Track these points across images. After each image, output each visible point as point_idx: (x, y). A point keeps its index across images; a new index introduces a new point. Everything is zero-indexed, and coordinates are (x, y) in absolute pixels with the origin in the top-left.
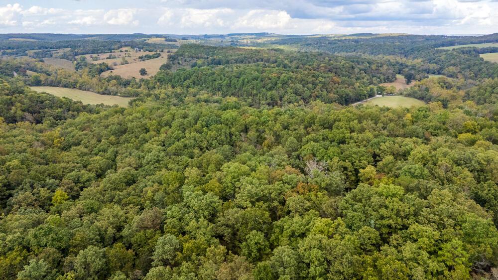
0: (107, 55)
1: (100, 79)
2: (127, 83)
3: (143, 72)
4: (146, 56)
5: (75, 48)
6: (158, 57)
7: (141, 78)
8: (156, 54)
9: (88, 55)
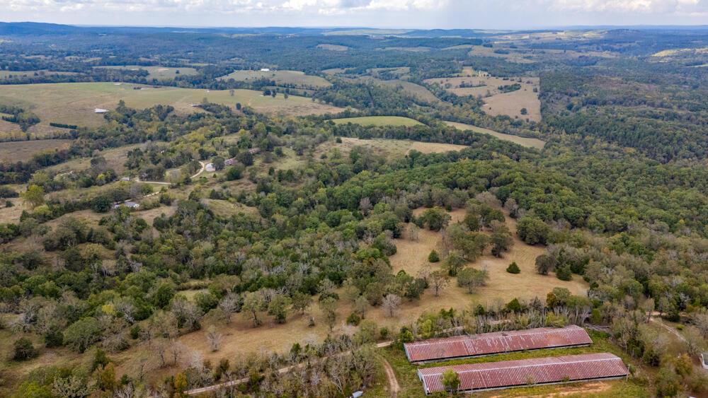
0: (458, 81)
1: (490, 117)
2: (518, 124)
3: (524, 112)
4: (506, 87)
5: (413, 68)
6: (519, 89)
7: (524, 117)
8: (516, 85)
9: (438, 80)
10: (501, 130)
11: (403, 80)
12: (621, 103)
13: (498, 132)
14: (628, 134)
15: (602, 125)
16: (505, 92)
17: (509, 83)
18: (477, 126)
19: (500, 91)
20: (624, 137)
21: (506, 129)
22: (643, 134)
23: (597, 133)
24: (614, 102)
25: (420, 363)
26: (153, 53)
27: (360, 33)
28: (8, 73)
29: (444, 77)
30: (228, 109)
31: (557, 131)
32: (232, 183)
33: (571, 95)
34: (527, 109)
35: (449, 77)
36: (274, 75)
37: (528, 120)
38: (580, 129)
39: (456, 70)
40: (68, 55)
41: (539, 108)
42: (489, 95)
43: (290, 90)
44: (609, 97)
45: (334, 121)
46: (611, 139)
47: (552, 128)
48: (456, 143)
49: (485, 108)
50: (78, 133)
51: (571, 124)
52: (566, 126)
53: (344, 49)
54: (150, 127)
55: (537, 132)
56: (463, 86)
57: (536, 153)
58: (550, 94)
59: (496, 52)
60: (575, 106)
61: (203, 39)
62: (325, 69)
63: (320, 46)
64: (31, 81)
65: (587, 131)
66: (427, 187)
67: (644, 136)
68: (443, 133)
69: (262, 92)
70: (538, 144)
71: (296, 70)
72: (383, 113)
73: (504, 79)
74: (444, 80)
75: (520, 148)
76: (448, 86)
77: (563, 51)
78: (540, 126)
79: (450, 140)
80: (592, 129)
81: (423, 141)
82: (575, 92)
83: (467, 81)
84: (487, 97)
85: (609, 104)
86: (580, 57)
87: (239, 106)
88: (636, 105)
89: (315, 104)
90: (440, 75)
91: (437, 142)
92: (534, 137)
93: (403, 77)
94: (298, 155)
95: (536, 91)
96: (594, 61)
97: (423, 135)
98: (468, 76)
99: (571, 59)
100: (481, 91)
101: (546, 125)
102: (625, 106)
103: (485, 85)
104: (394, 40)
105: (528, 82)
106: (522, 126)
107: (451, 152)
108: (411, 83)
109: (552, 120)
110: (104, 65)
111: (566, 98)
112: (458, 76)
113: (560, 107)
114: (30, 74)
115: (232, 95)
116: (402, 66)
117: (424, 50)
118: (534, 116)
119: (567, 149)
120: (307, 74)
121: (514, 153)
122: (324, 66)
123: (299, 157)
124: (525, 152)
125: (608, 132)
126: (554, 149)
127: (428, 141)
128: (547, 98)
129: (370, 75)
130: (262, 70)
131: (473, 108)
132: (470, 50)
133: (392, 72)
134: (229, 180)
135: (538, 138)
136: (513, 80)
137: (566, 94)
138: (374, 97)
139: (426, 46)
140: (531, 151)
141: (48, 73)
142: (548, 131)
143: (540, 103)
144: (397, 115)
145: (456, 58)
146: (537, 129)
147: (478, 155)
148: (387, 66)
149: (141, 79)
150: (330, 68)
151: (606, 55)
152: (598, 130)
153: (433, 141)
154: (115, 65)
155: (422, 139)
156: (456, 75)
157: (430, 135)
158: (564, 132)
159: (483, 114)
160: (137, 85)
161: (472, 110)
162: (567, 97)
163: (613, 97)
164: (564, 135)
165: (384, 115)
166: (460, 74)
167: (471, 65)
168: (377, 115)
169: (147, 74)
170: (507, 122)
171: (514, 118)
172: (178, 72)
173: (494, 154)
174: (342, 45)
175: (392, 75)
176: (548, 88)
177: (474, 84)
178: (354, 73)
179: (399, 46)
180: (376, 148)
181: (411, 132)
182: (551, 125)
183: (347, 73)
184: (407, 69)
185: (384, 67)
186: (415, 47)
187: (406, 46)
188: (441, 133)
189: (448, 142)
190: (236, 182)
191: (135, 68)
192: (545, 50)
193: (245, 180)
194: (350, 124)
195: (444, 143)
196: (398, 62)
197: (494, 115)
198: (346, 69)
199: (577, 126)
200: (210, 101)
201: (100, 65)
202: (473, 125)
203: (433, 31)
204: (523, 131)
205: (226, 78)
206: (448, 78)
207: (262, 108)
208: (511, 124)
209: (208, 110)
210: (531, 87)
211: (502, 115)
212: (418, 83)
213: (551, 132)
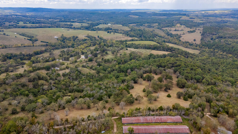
1: (182, 42)
2: (191, 45)
3: (195, 40)
4: (190, 31)
5: (159, 24)
6: (195, 32)
7: (194, 42)
8: (194, 30)
9: (167, 28)
10: (185, 46)
11: (155, 28)
12: (231, 38)
13: (184, 47)
14: (230, 49)
15: (221, 46)
16: (190, 33)
17: (192, 30)
18: (177, 45)
19: (188, 32)
20: (229, 50)
21: (187, 46)
22: (235, 50)
23: (219, 49)
24: (229, 37)
25: (125, 124)
26: (75, 18)
27: (144, 11)
28: (31, 24)
29: (169, 27)
30: (95, 38)
31: (205, 47)
32: (90, 62)
33: (213, 35)
34: (196, 39)
35: (171, 27)
36: (112, 26)
37: (195, 43)
38: (213, 47)
39: (174, 25)
40: (50, 19)
41: (201, 39)
42: (184, 34)
43: (116, 31)
44: (227, 36)
45: (127, 42)
46: (224, 51)
47: (203, 46)
48: (167, 51)
49: (181, 39)
50: (48, 44)
51: (210, 45)
52: (208, 46)
53: (137, 17)
54: (69, 43)
56: (175, 31)
57: (195, 55)
58: (205, 34)
59: (190, 18)
60: (214, 39)
61: (92, 13)
62: (130, 24)
63: (129, 16)
64: (37, 27)
65: (216, 48)
66: (150, 66)
67: (236, 50)
68: (163, 47)
69: (107, 32)
70: (197, 52)
71: (120, 24)
72: (145, 40)
73: (190, 28)
74: (169, 28)
75: (189, 53)
76: (170, 30)
77: (215, 18)
78: (199, 46)
79: (165, 50)
80: (218, 47)
81: (156, 50)
82: (215, 33)
83: (177, 29)
84: (183, 34)
85: (227, 38)
86: (221, 20)
87: (98, 37)
88: (236, 39)
89: (123, 36)
90: (168, 26)
91: (160, 50)
92: (197, 49)
93: (155, 27)
94: (112, 54)
95: (201, 33)
96: (226, 21)
97: (156, 48)
98: (178, 27)
99: (218, 21)
100: (181, 33)
101: (202, 45)
102: (233, 39)
103: (183, 30)
104: (155, 14)
105: (199, 30)
106: (193, 45)
107: (164, 54)
109: (204, 44)
110: (60, 22)
111: (211, 35)
112: (174, 27)
113: (208, 39)
114: (37, 25)
115: (97, 33)
116: (156, 23)
117: (165, 17)
118: (198, 42)
119: (207, 54)
120: (123, 26)
121: (187, 55)
122: (129, 23)
123: (113, 55)
124: (190, 55)
125: (223, 49)
126: (202, 54)
128: (204, 36)
129: (144, 26)
130: (109, 24)
131: (177, 39)
132: (181, 17)
133: (152, 25)
134: (89, 61)
136: (193, 29)
137: (212, 34)
138: (143, 34)
139: (166, 16)
140: (194, 55)
141: (43, 25)
142: (202, 47)
143: (201, 37)
144: (150, 41)
145: (175, 20)
146: (198, 46)
147: (173, 55)
148: (150, 23)
149: (70, 27)
150: (131, 23)
151: (231, 20)
154: (63, 22)
155: (155, 49)
156: (174, 26)
157: (158, 48)
158: (207, 48)
159: (180, 41)
160: (68, 29)
161: (176, 39)
162: (212, 35)
165: (145, 41)
166: (175, 26)
167: (180, 23)
168: (143, 40)
169: (72, 25)
171: (191, 42)
172: (82, 25)
173: (179, 55)
174: (137, 15)
175: (152, 26)
176: (205, 32)
177: (180, 30)
178: (139, 25)
179: (156, 16)
180: (139, 52)
181: (152, 47)
182: (203, 45)
183: (137, 25)
184: (157, 24)
185: (149, 23)
186: (162, 16)
187: (159, 16)
188: (162, 48)
190: (91, 62)
191: (69, 23)
192: (209, 17)
193: (94, 62)
194: (132, 43)
195: (163, 51)
196: (154, 22)
197: (184, 41)
198: (136, 24)
200: (90, 35)
201: (59, 22)
203: (170, 10)
204: (193, 47)
205: (96, 27)
206: (171, 28)
207: (106, 37)
208: (189, 44)
209: (89, 38)
210: (199, 31)
211: (187, 41)
212: (160, 29)
213: (203, 48)
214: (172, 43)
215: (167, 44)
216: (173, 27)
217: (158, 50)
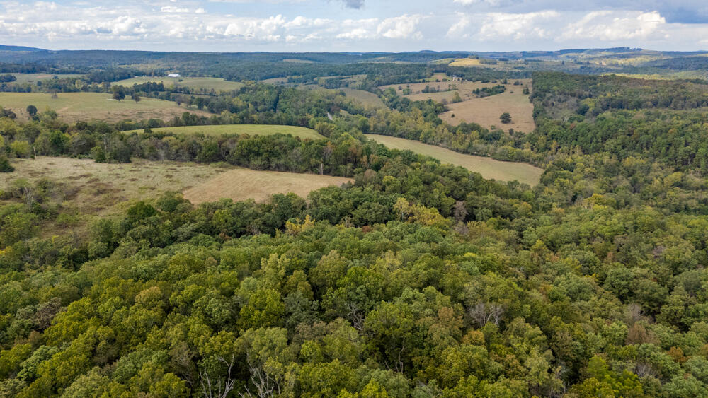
0: (422, 86)
1: (449, 128)
2: (493, 137)
3: (506, 119)
4: (484, 90)
5: (371, 74)
6: (503, 91)
7: (506, 128)
8: (499, 87)
9: (395, 86)
10: (462, 147)
12: (667, 105)
13: (457, 150)
16: (482, 97)
17: (490, 85)
18: (425, 142)
19: (475, 95)
21: (470, 146)
23: (647, 151)
24: (655, 104)
29: (406, 83)
31: (565, 148)
33: (580, 97)
34: (512, 115)
35: (412, 82)
36: (181, 81)
37: (511, 132)
38: (610, 143)
39: (424, 74)
41: (531, 113)
42: (458, 100)
44: (642, 97)
46: (682, 164)
47: (554, 142)
48: (331, 171)
49: (444, 116)
51: (589, 136)
52: (581, 139)
55: (527, 151)
56: (425, 91)
57: (520, 197)
58: (548, 95)
59: (482, 63)
60: (590, 110)
63: (285, 60)
65: (623, 147)
70: (527, 175)
73: (483, 82)
74: (404, 86)
75: (479, 185)
76: (409, 92)
78: (533, 140)
79: (317, 165)
80: (634, 143)
81: (256, 168)
82: (587, 93)
83: (433, 85)
84: (454, 102)
85: (647, 107)
88: (693, 106)
90: (401, 81)
91: (287, 169)
92: (521, 159)
93: (353, 85)
95: (526, 92)
97: (256, 153)
98: (438, 81)
100: (449, 96)
101: (544, 138)
102: (675, 108)
103: (456, 89)
105: (516, 84)
106: (501, 141)
108: (362, 91)
109: (556, 129)
111: (573, 100)
112: (424, 82)
113: (565, 113)
116: (360, 73)
118: (524, 122)
119: (593, 186)
121: (462, 198)
122: (265, 75)
124: (491, 197)
126: (562, 185)
127: (266, 167)
128: (544, 100)
129: (315, 83)
130: (169, 76)
131: (425, 115)
132: (451, 61)
133: (343, 80)
135: (528, 161)
136: (496, 82)
137: (573, 95)
138: (281, 101)
140: (510, 191)
142: (547, 148)
143: (533, 107)
146: (527, 144)
147: (356, 206)
148: (340, 74)
152: (648, 145)
153: (278, 168)
155: (253, 162)
156: (421, 80)
157: (273, 154)
158: (578, 150)
159: (439, 122)
161: (422, 118)
162: (575, 99)
163: (651, 97)
164: (578, 157)
166: (427, 80)
167: (444, 72)
170: (475, 133)
171: (489, 127)
172: (56, 78)
173: (402, 203)
174: (310, 59)
175: (341, 83)
176: (545, 87)
177: (442, 88)
181: (233, 148)
182: (553, 137)
184: (363, 77)
185: (337, 74)
189: (313, 169)
195: (306, 171)
196: (356, 70)
197: (455, 123)
199: (604, 139)
202: (419, 140)
204: (500, 149)
206: (410, 85)
208: (482, 137)
210: (519, 90)
211: (468, 123)
212: (370, 90)
213: (554, 150)
214: (401, 136)
215: (381, 140)
216: (420, 82)
217: (274, 170)
